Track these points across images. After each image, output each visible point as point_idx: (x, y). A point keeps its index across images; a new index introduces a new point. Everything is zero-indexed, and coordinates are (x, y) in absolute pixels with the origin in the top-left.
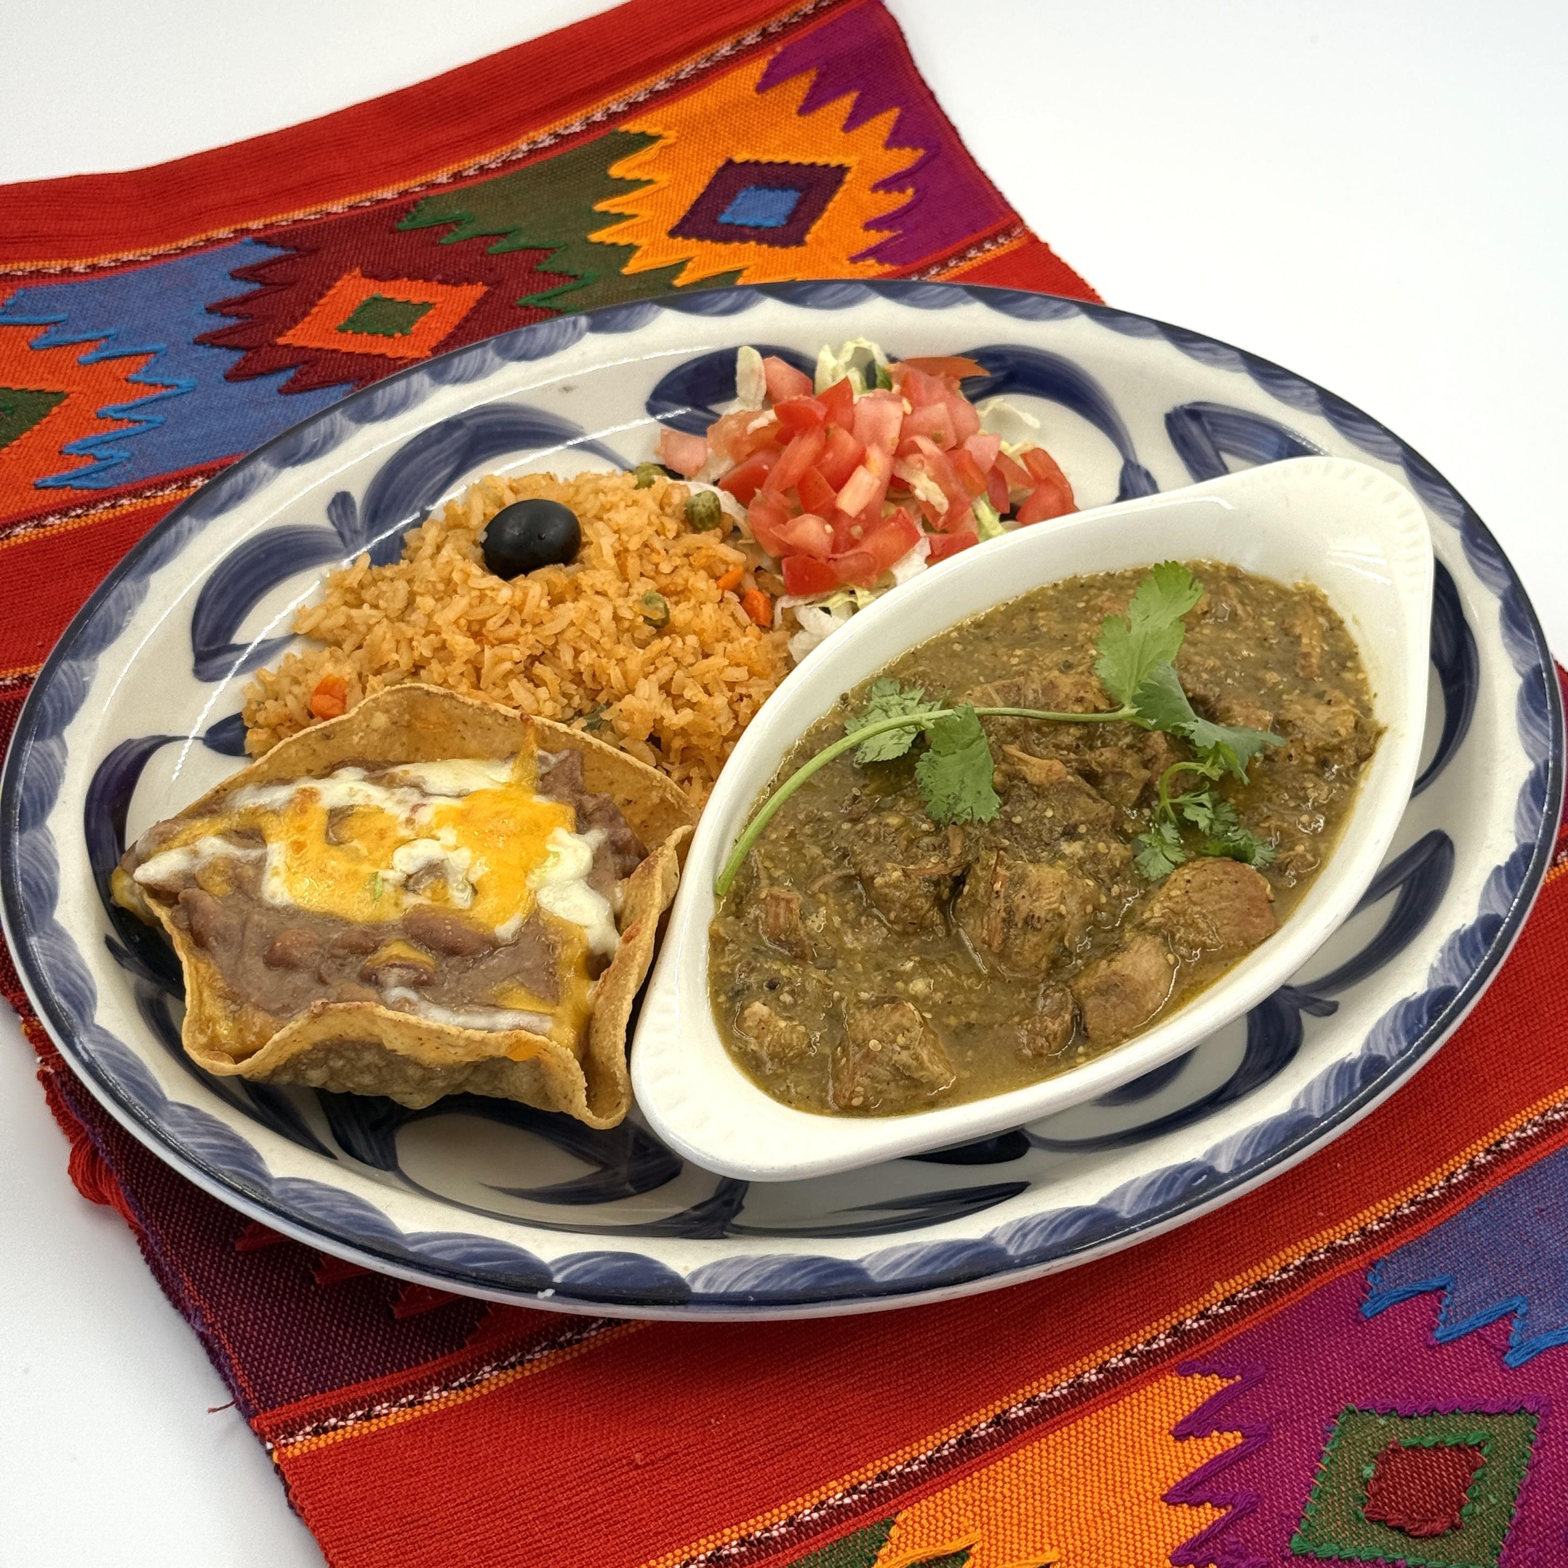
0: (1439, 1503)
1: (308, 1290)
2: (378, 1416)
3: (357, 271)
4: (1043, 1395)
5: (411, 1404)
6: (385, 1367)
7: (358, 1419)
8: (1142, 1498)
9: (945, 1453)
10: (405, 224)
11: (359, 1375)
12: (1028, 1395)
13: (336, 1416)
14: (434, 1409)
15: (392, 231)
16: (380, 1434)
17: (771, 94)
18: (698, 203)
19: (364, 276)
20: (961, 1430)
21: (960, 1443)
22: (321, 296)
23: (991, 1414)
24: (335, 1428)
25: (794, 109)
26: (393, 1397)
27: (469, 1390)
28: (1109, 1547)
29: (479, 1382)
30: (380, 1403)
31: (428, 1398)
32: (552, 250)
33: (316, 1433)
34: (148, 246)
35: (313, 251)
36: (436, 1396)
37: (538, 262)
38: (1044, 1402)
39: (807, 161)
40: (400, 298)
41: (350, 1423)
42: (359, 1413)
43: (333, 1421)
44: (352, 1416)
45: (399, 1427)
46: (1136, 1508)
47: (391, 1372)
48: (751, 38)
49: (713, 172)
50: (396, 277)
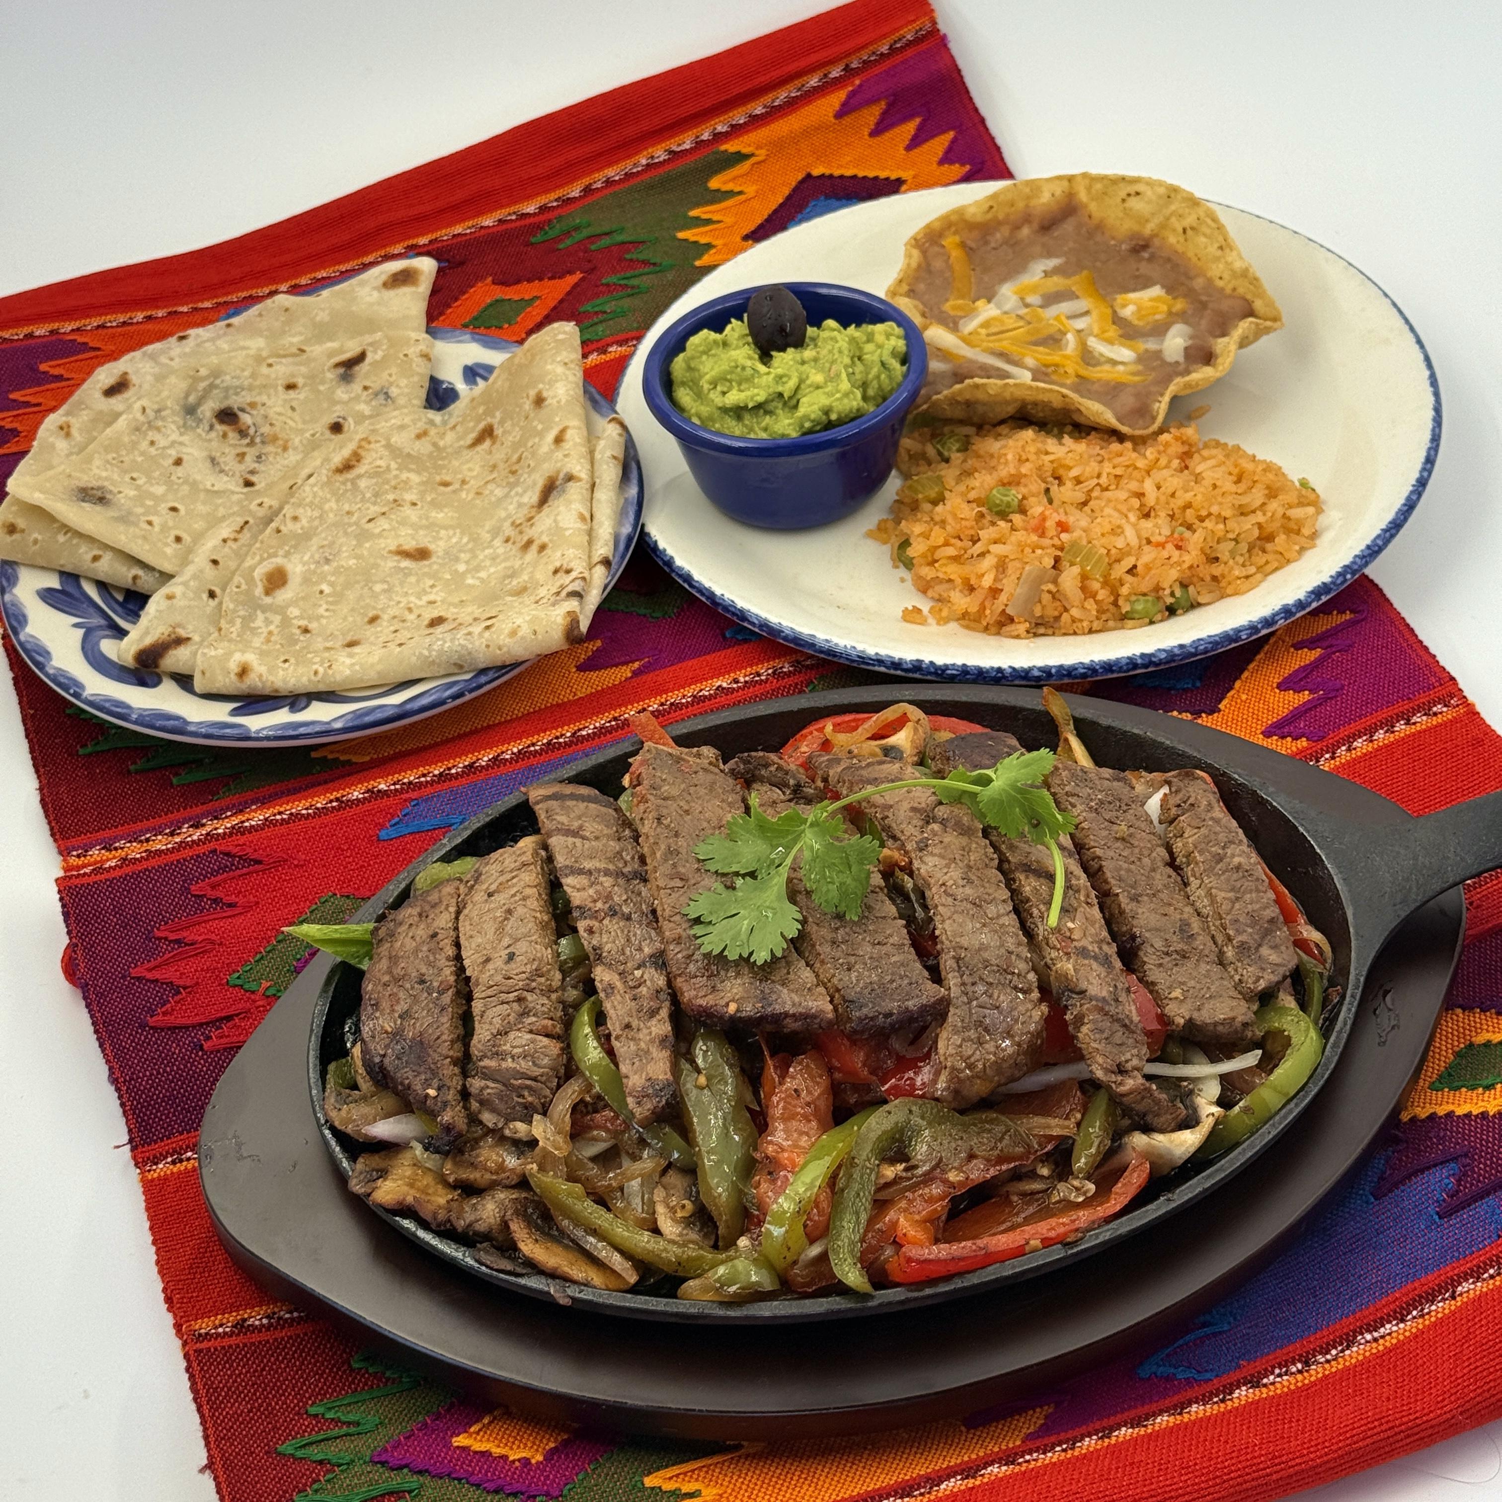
1: (196, 1056)
3: (490, 279)
10: (538, 238)
15: (528, 244)
17: (847, 120)
18: (775, 211)
19: (494, 283)
22: (456, 299)
24: (188, 1159)
25: (866, 132)
32: (642, 243)
33: (174, 1163)
34: (339, 263)
35: (462, 263)
39: (871, 174)
40: (516, 298)
43: (189, 1154)
48: (836, 72)
49: (794, 184)
50: (518, 282)
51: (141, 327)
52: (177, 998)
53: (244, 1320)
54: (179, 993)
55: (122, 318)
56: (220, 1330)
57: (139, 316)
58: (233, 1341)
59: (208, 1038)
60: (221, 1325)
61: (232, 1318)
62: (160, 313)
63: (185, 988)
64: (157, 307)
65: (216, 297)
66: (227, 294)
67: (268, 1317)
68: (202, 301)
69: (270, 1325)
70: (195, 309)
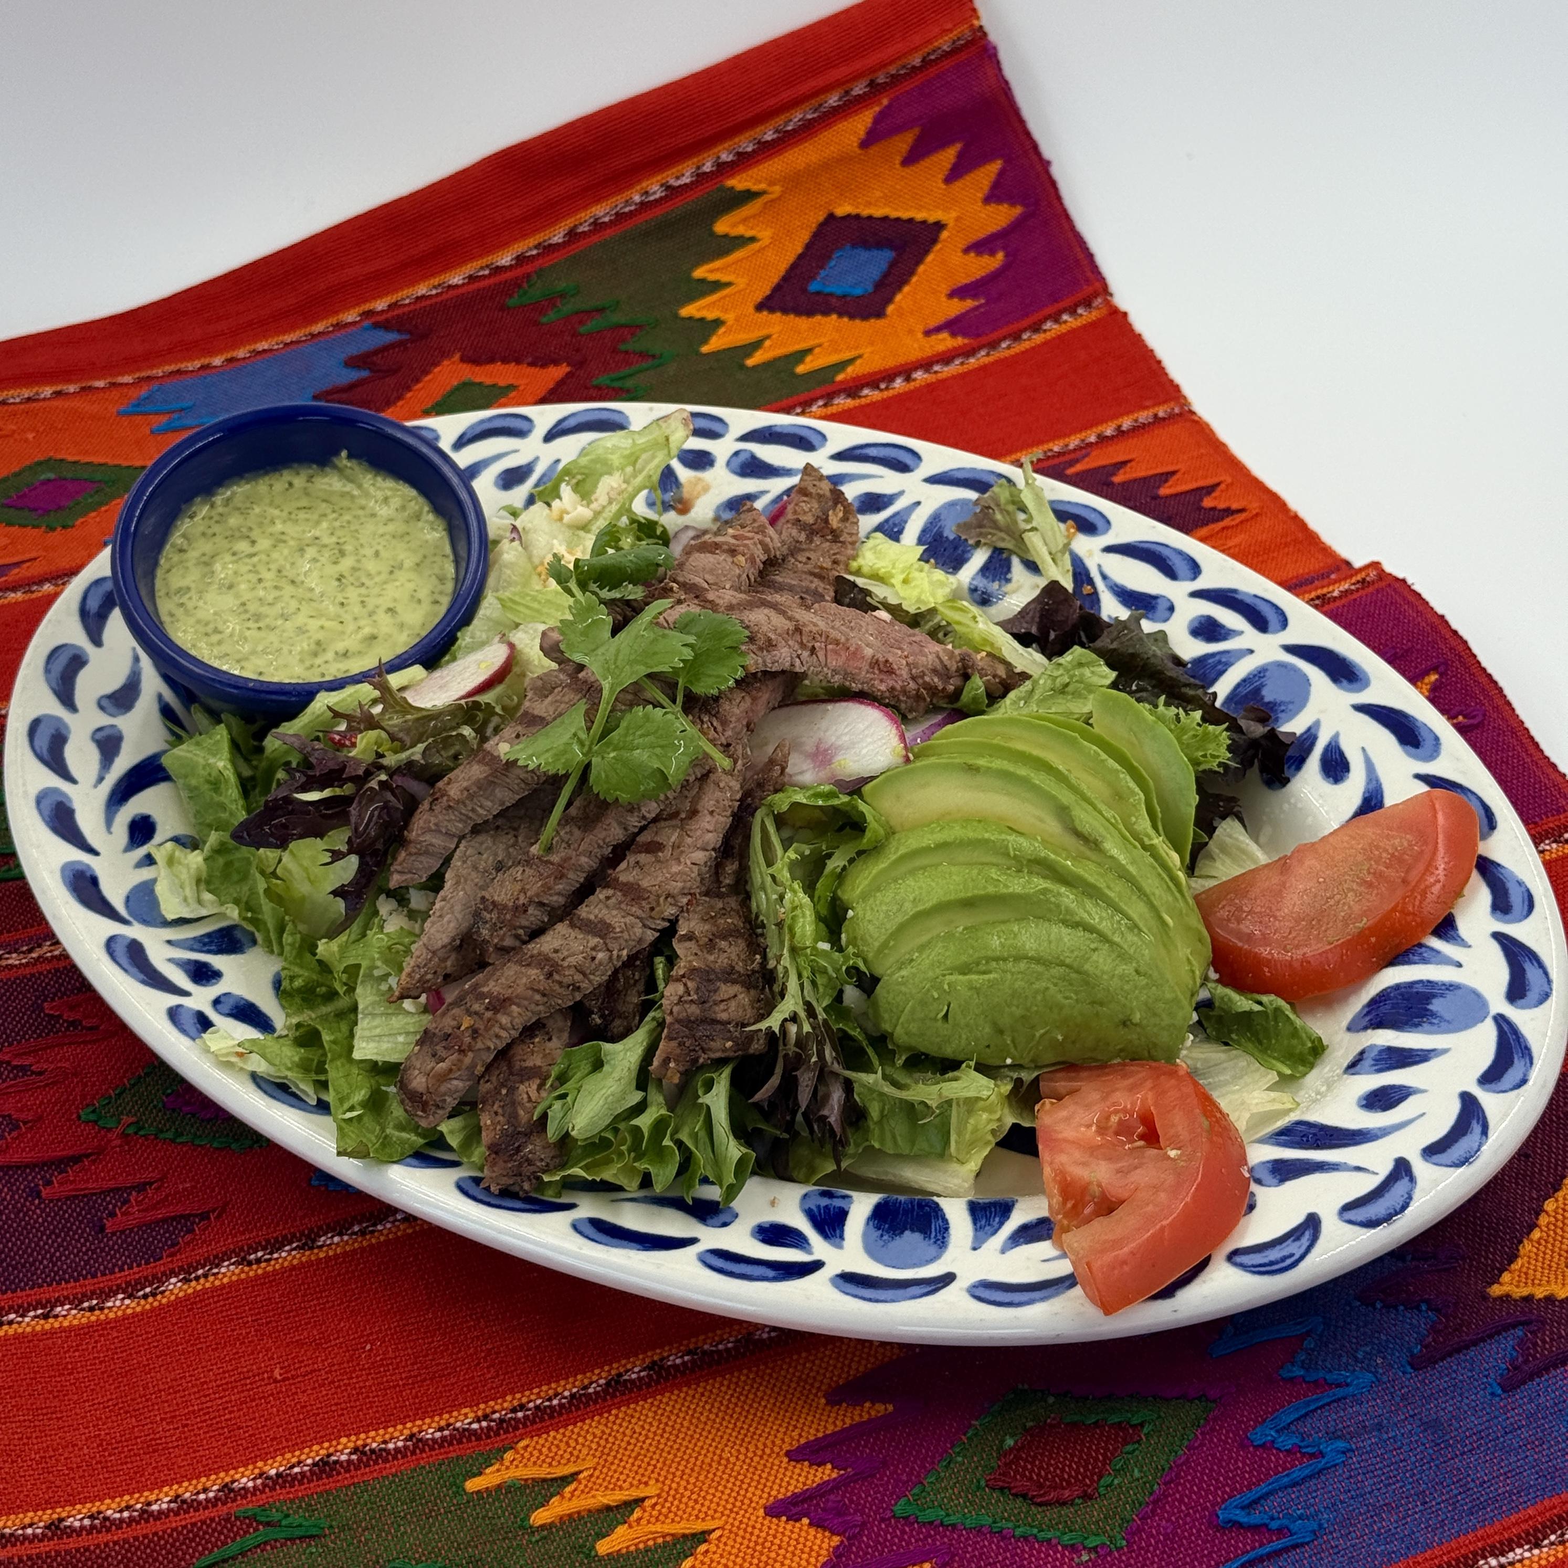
0: (1077, 1472)
1: (32, 1203)
2: (56, 1316)
4: (706, 1347)
5: (91, 1309)
6: (80, 1274)
7: (36, 1317)
8: (768, 1451)
9: (591, 1390)
10: (516, 300)
11: (53, 1279)
12: (692, 1346)
13: (16, 1312)
14: (112, 1315)
15: (504, 308)
16: (52, 1333)
17: (874, 150)
19: (462, 360)
20: (613, 1372)
21: (608, 1384)
23: (648, 1361)
24: (10, 1323)
25: (897, 161)
26: (76, 1302)
27: (150, 1299)
28: (712, 1491)
29: (162, 1292)
30: (62, 1305)
31: (110, 1304)
32: (640, 327)
34: (284, 336)
35: (425, 335)
36: (118, 1303)
37: (624, 340)
38: (704, 1353)
39: (906, 216)
40: (488, 381)
41: (27, 1319)
42: (40, 1312)
43: (12, 1316)
44: (32, 1314)
45: (71, 1328)
46: (756, 1459)
47: (85, 1278)
48: (859, 89)
49: (814, 226)
50: (491, 361)
51: (47, 403)
52: (14, 1134)
53: (61, 1520)
54: (18, 1127)
55: (26, 393)
56: (29, 1531)
57: (47, 391)
58: (45, 1547)
59: (48, 1183)
60: (30, 1525)
61: (47, 1516)
62: (72, 388)
63: (25, 1123)
64: (69, 381)
65: (139, 370)
66: (152, 367)
67: (92, 1517)
68: (122, 374)
69: (93, 1527)
70: (114, 385)
